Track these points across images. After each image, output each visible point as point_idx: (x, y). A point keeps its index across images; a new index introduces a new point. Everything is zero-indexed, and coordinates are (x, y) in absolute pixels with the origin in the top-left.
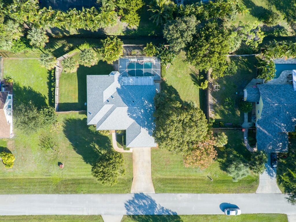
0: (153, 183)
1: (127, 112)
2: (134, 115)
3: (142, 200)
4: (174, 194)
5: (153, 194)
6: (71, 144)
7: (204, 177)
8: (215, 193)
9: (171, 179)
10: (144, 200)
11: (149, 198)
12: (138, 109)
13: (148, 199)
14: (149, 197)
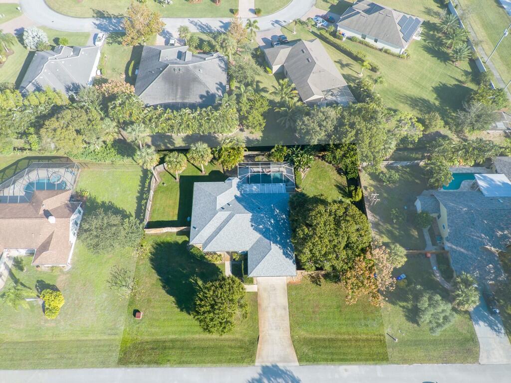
0: (294, 346)
1: (251, 221)
2: (261, 227)
3: (275, 379)
4: (332, 366)
5: (296, 366)
6: (160, 279)
7: (382, 335)
8: (406, 363)
9: (324, 340)
10: (280, 378)
11: (288, 375)
12: (266, 217)
13: (286, 376)
14: (288, 373)
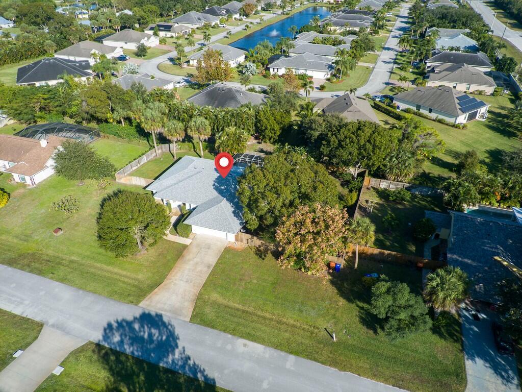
0: (196, 303)
1: (214, 181)
2: (223, 188)
3: (150, 329)
4: (230, 336)
5: (184, 321)
7: (318, 328)
9: (238, 310)
10: (155, 329)
11: (167, 329)
13: (165, 329)
14: (170, 327)
